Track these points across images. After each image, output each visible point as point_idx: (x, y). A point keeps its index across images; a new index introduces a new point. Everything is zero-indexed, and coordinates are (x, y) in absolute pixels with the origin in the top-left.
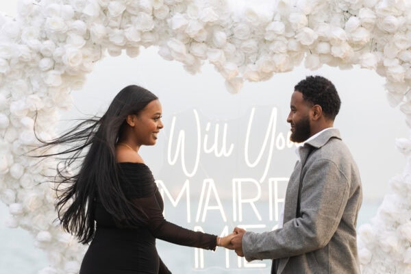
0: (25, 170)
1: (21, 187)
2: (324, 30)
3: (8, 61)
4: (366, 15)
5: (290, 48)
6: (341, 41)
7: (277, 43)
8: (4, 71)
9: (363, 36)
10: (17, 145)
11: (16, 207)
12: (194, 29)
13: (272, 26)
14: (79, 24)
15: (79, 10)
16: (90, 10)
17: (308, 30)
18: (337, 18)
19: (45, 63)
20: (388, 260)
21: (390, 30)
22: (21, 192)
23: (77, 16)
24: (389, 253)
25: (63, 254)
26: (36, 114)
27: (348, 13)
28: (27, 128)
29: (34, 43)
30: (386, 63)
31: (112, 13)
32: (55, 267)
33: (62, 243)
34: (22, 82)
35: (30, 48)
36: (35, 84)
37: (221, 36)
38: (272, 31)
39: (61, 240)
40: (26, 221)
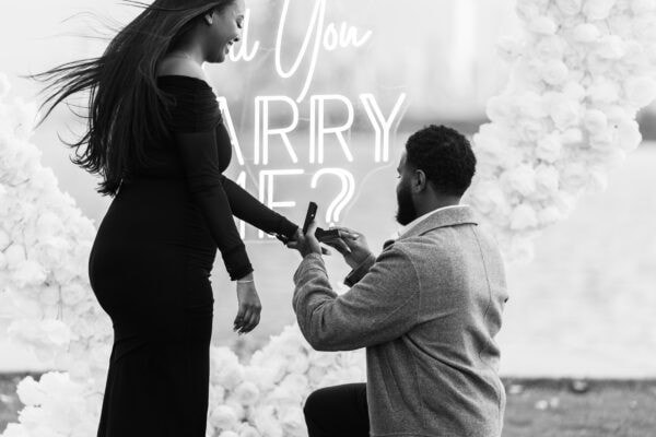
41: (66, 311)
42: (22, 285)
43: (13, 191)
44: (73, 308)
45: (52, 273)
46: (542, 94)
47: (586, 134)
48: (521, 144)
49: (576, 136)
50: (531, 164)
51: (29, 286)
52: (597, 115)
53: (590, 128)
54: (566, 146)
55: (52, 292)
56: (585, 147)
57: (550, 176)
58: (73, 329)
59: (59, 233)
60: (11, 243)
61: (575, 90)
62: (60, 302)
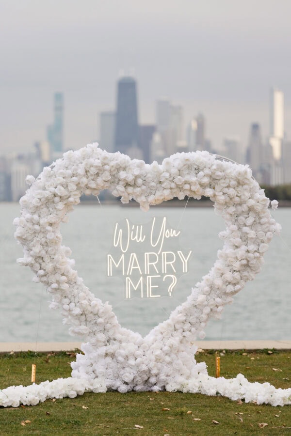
0: (46, 252)
1: (44, 261)
2: (187, 178)
3: (40, 199)
4: (207, 171)
5: (172, 187)
6: (196, 183)
7: (165, 184)
8: (39, 205)
9: (206, 180)
10: (44, 240)
11: (41, 272)
12: (130, 178)
13: (164, 174)
14: (74, 179)
15: (75, 172)
16: (81, 171)
17: (179, 177)
18: (193, 172)
19: (57, 199)
20: (218, 292)
21: (218, 178)
22: (43, 265)
23: (73, 175)
24: (218, 288)
25: (62, 295)
26: (51, 225)
27: (198, 170)
28: (49, 231)
29: (52, 189)
30: (217, 194)
31: (91, 173)
32: (58, 302)
33: (62, 290)
34: (45, 209)
35: (50, 192)
36: (51, 209)
37: (140, 181)
38: (164, 177)
39: (62, 288)
40: (45, 279)
41: (88, 323)
42: (75, 315)
43: (71, 286)
44: (90, 321)
45: (84, 311)
46: (234, 250)
47: (248, 261)
48: (229, 266)
49: (244, 262)
50: (231, 272)
51: (77, 315)
52: (250, 255)
53: (249, 259)
54: (242, 265)
55: (83, 317)
56: (247, 266)
57: (237, 275)
58: (90, 329)
59: (85, 299)
60: (71, 302)
61: (244, 248)
62: (86, 320)
